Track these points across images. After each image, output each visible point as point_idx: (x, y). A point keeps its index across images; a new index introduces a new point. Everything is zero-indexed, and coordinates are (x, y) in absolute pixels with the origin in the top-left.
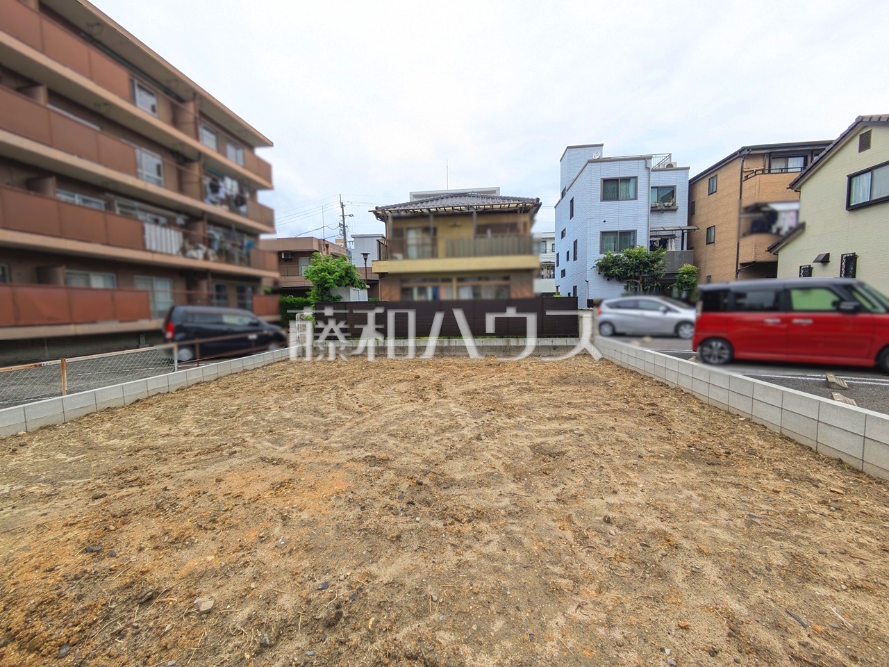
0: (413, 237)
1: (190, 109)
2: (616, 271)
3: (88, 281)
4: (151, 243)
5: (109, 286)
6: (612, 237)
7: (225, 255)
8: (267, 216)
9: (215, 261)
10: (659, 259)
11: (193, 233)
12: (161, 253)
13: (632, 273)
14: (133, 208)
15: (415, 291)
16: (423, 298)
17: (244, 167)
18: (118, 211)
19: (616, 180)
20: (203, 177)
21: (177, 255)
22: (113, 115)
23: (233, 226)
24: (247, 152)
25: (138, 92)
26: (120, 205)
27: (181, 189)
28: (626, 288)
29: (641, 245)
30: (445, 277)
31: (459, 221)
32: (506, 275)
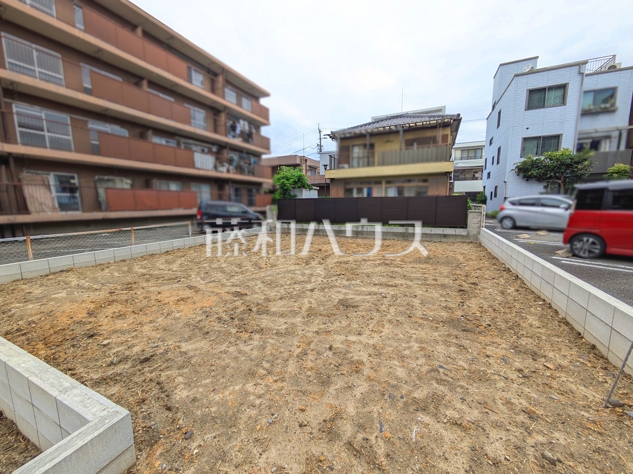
0: (357, 152)
1: (220, 79)
2: (534, 172)
3: (168, 186)
4: (198, 164)
5: (179, 189)
6: (535, 143)
7: (240, 169)
8: (266, 143)
9: (233, 173)
10: (585, 160)
11: (221, 156)
12: (203, 169)
13: (552, 174)
14: (190, 144)
15: (355, 191)
16: (360, 196)
17: (252, 112)
18: (182, 146)
19: (543, 90)
20: (227, 121)
21: (212, 170)
22: (179, 91)
23: (245, 151)
24: (254, 102)
25: (194, 74)
26: (185, 143)
27: (216, 131)
28: (546, 187)
29: (565, 148)
30: (377, 180)
31: (391, 138)
32: (425, 178)
